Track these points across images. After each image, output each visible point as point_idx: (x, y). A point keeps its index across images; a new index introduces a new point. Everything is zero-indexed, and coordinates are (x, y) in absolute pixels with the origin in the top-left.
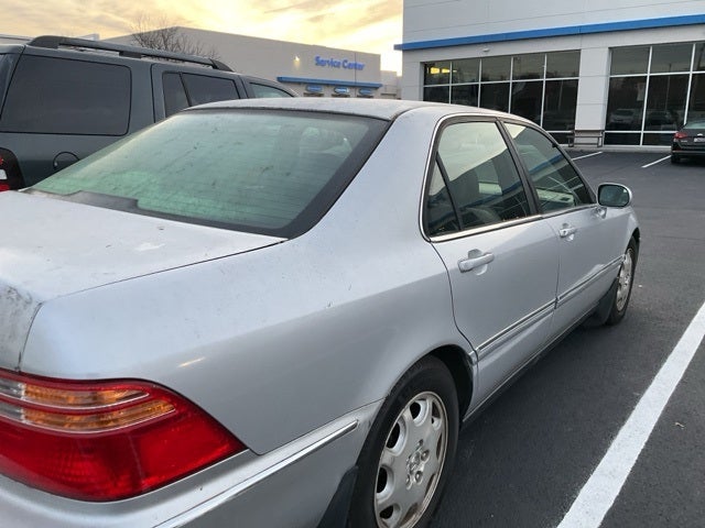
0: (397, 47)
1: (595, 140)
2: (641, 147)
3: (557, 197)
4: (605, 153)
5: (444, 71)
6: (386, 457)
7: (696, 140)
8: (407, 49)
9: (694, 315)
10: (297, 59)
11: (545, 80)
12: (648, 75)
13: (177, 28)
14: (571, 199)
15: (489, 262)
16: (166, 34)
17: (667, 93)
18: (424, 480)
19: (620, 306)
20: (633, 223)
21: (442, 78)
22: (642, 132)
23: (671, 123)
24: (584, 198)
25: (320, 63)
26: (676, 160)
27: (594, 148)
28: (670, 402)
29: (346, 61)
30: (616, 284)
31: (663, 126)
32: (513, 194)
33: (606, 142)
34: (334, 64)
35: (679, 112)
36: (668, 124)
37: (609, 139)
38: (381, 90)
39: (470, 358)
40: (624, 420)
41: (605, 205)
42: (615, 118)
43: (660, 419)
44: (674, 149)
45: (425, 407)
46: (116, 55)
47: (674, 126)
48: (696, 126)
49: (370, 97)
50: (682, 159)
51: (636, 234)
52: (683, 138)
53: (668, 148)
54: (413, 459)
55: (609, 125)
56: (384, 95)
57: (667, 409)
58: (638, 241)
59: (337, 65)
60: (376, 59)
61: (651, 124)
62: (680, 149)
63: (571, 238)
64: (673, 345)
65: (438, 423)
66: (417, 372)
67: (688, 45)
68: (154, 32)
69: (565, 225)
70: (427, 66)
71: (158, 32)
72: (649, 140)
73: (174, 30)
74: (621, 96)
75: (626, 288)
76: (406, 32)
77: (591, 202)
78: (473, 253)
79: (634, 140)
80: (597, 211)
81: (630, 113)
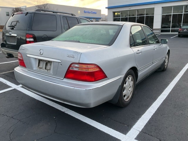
0: (106, 8)
1: (158, 31)
2: (170, 33)
3: (152, 42)
4: (161, 35)
5: (119, 14)
6: (125, 86)
7: (184, 31)
8: (109, 8)
9: (182, 69)
10: (79, 11)
11: (145, 16)
12: (172, 14)
13: (48, 4)
14: (155, 42)
15: (141, 52)
16: (45, 5)
17: (177, 19)
18: (130, 92)
19: (166, 67)
20: (168, 48)
21: (118, 16)
22: (171, 29)
23: (178, 26)
24: (158, 42)
25: (85, 12)
26: (179, 36)
27: (158, 33)
28: (176, 84)
29: (92, 12)
30: (165, 62)
31: (176, 27)
32: (144, 40)
33: (161, 32)
34: (89, 12)
35: (180, 23)
36: (177, 27)
37: (162, 31)
38: (102, 19)
39: (138, 70)
40: (167, 87)
41: (162, 43)
42: (163, 25)
43: (174, 87)
44: (179, 33)
45: (130, 78)
46: (52, 13)
47: (179, 27)
48: (184, 27)
49: (98, 21)
50: (181, 36)
51: (169, 51)
52: (181, 30)
53: (177, 33)
54: (128, 87)
55: (162, 27)
56: (103, 21)
57: (175, 85)
58: (169, 53)
59: (90, 13)
60: (100, 11)
61: (173, 27)
62: (180, 33)
63: (156, 50)
64: (177, 74)
65: (132, 82)
66: (129, 71)
67: (182, 6)
68: (42, 5)
69: (154, 47)
70: (114, 13)
71: (43, 5)
72: (172, 31)
73: (47, 4)
74: (165, 20)
75: (167, 63)
76: (108, 4)
77: (159, 43)
78: (138, 50)
79: (169, 31)
80: (161, 45)
81: (168, 24)
